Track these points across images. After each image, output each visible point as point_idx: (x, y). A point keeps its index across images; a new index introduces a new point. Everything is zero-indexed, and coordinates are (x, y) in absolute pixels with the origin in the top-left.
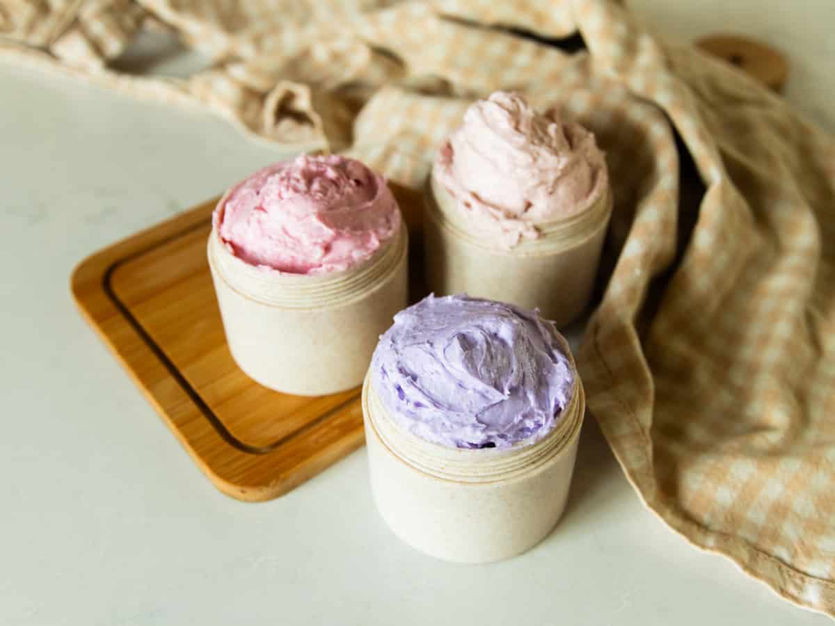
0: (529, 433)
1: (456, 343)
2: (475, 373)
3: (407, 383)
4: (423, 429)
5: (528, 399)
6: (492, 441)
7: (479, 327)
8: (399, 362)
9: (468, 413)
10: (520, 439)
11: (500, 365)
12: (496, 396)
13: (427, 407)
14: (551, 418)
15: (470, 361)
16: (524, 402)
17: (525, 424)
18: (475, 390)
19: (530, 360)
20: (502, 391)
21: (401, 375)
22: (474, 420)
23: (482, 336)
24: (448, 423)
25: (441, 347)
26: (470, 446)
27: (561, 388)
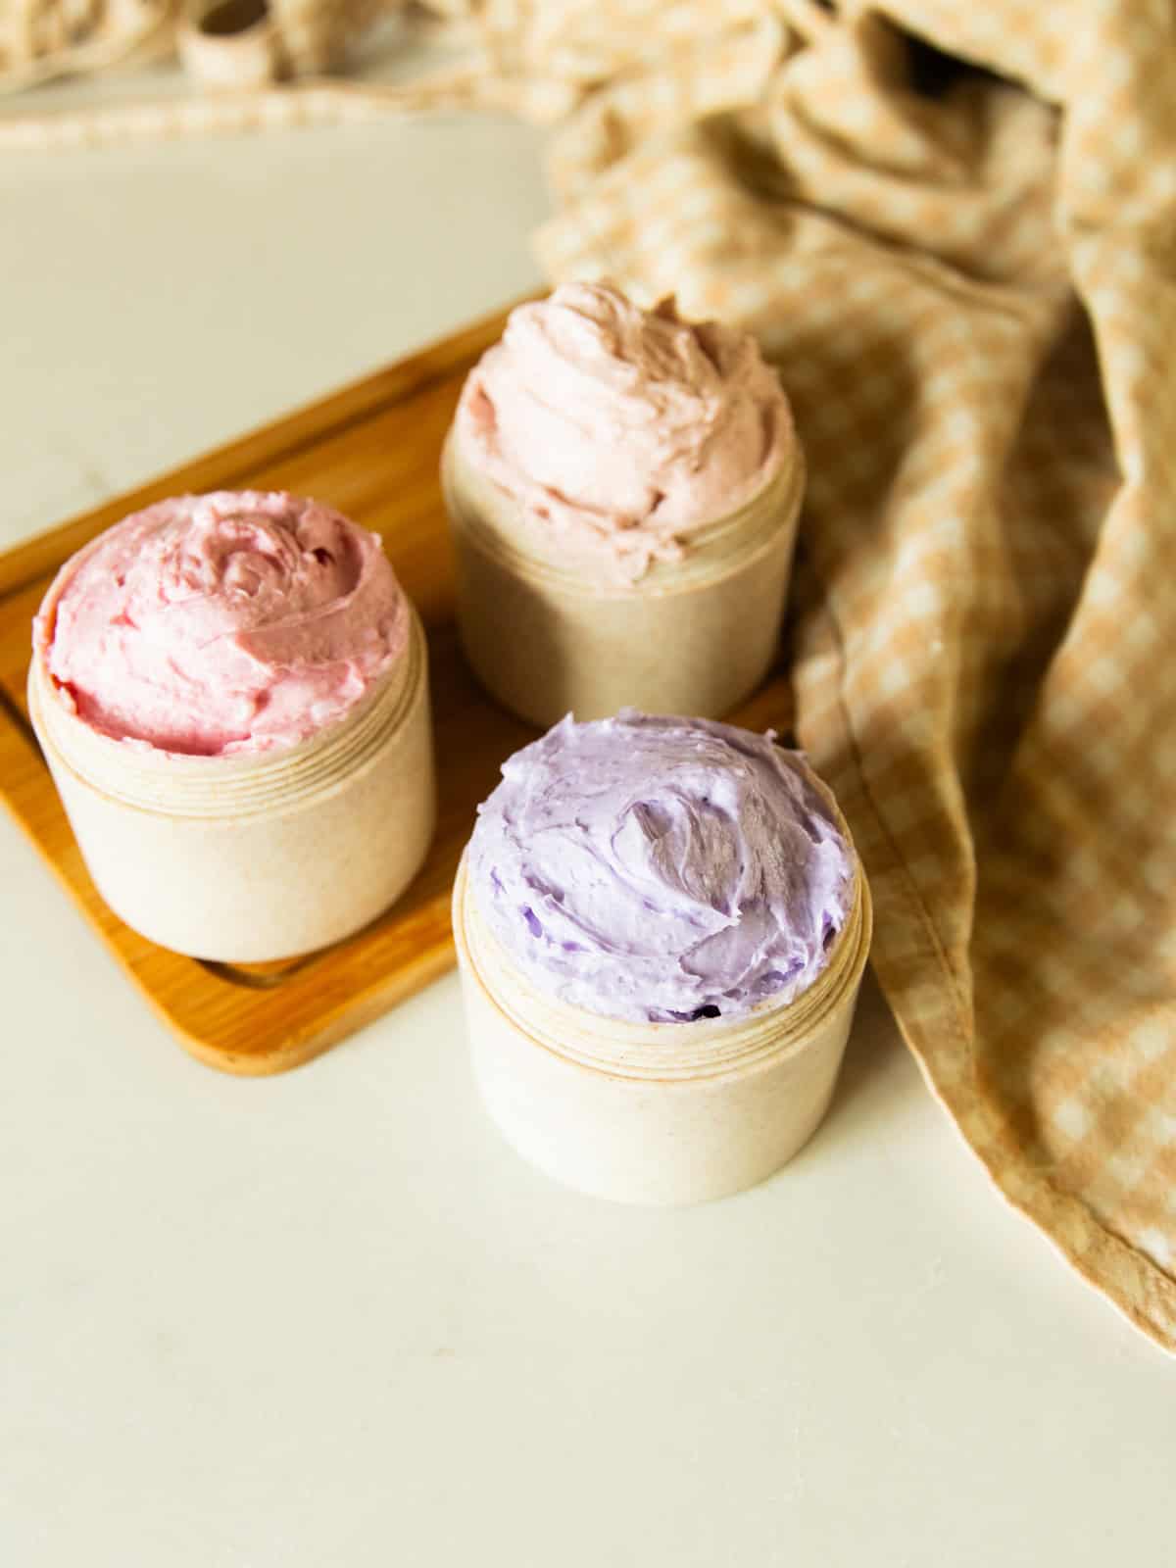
0: (781, 982)
1: (633, 824)
2: (674, 879)
3: (547, 909)
4: (582, 989)
5: (773, 916)
6: (714, 1003)
7: (674, 789)
8: (524, 866)
9: (667, 956)
10: (763, 994)
11: (717, 860)
12: (715, 921)
13: (587, 950)
14: (819, 950)
15: (663, 861)
16: (767, 923)
17: (772, 967)
18: (675, 911)
19: (771, 840)
20: (726, 910)
21: (533, 890)
22: (678, 969)
23: (681, 806)
24: (629, 978)
25: (607, 835)
26: (673, 1018)
27: (833, 892)
